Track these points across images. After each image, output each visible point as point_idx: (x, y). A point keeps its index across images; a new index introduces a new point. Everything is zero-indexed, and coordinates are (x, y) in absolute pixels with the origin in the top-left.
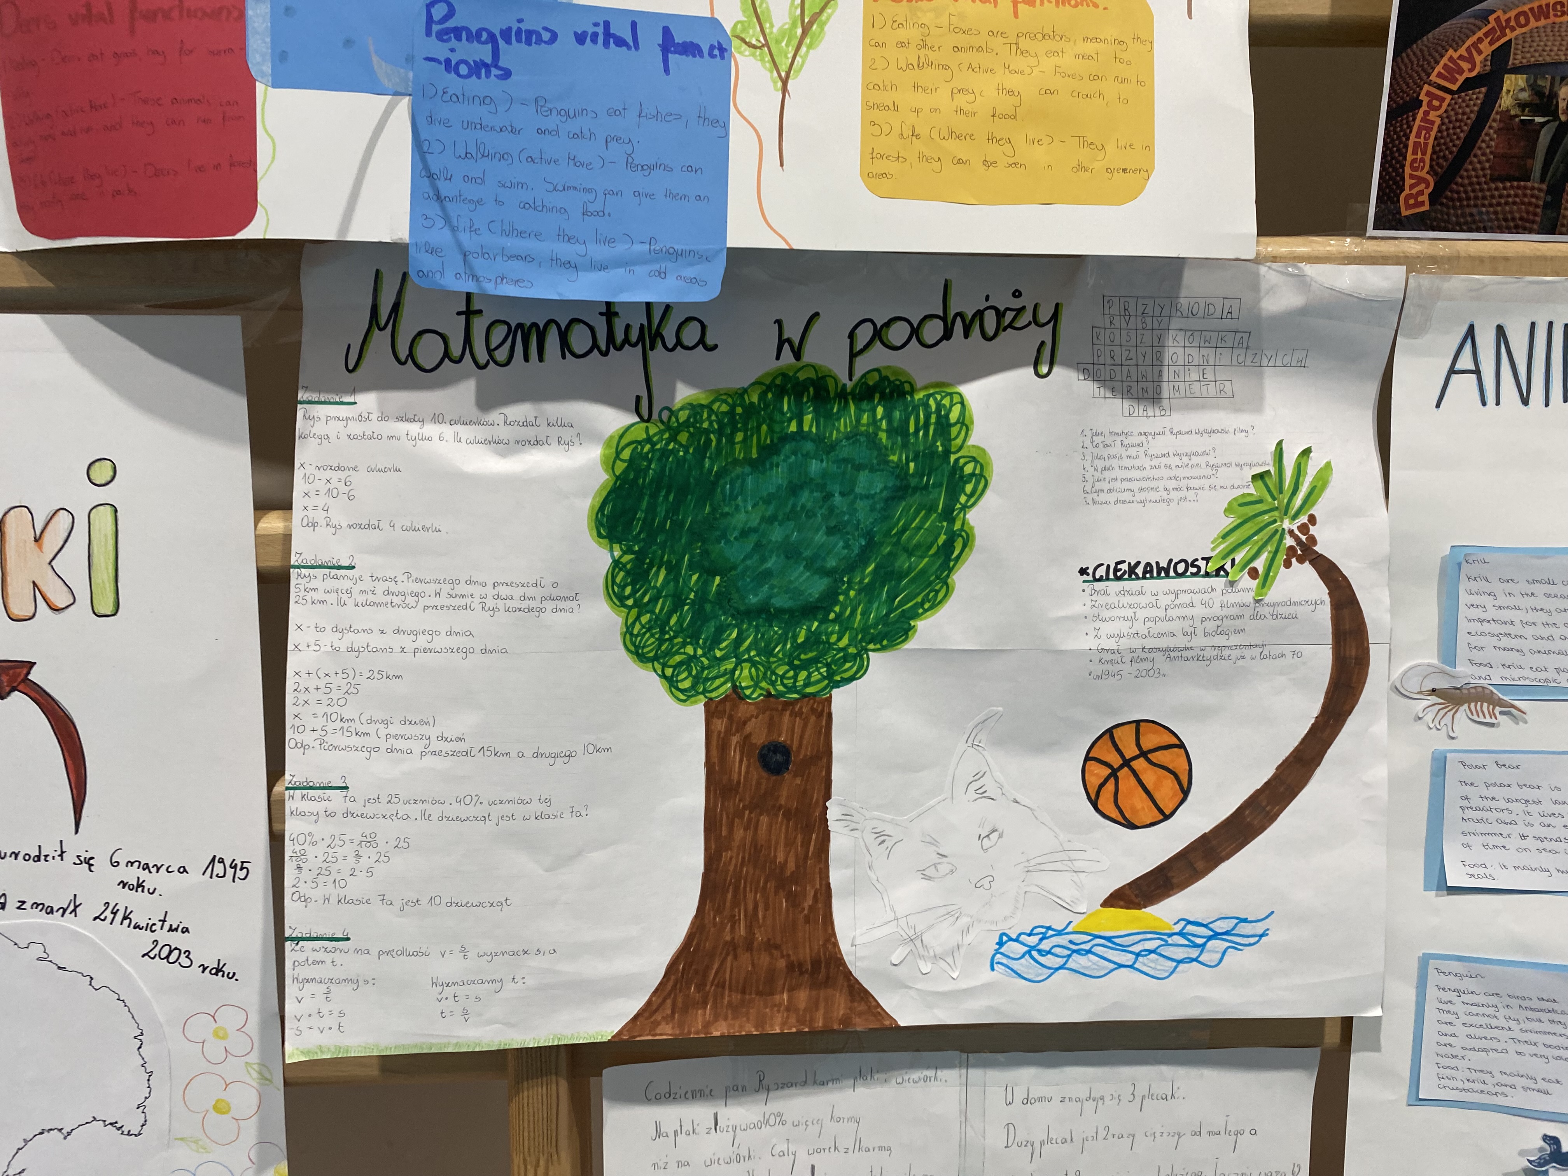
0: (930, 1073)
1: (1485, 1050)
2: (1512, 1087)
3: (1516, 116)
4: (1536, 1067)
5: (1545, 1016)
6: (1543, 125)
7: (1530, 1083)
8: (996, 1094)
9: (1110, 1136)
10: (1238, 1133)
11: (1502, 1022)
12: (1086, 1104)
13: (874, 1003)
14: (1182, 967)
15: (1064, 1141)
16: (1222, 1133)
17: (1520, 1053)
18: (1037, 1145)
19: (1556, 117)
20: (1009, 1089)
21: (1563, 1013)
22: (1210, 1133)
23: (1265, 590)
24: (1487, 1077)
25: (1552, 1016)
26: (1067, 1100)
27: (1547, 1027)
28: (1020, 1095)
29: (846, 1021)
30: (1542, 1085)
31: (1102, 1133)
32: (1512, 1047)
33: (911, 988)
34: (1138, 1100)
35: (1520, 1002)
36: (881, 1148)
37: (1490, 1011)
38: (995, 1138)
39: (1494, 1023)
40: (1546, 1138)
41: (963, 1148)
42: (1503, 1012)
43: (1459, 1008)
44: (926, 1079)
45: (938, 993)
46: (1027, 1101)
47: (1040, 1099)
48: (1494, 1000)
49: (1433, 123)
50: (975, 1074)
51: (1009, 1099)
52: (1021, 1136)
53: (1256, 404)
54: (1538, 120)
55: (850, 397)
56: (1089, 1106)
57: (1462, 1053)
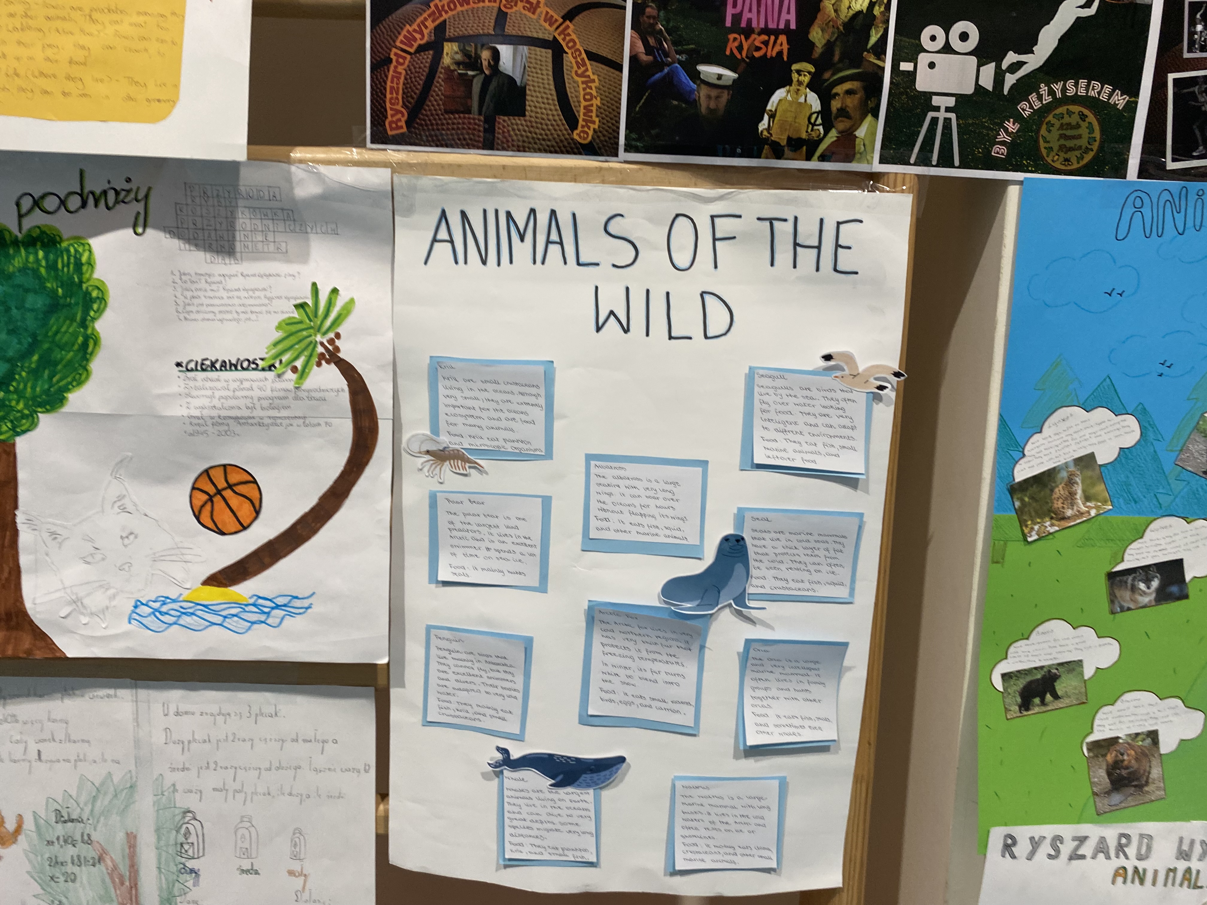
0: (111, 692)
1: (467, 690)
2: (484, 715)
3: (455, 70)
4: (498, 702)
5: (501, 668)
6: (474, 76)
7: (493, 713)
8: (157, 709)
9: (236, 740)
10: (324, 742)
11: (476, 672)
12: (218, 717)
13: (50, 641)
14: (256, 626)
15: (205, 741)
16: (313, 740)
17: (487, 693)
18: (186, 743)
19: (482, 72)
20: (166, 706)
21: (511, 666)
22: (305, 741)
23: (301, 381)
24: (468, 708)
25: (505, 668)
26: (204, 714)
27: (502, 675)
28: (172, 709)
29: (29, 652)
30: (501, 714)
31: (231, 738)
32: (483, 689)
33: (75, 633)
34: (253, 717)
35: (485, 658)
36: (83, 741)
37: (469, 664)
38: (159, 738)
39: (471, 672)
40: (498, 749)
41: (137, 743)
42: (477, 665)
43: (451, 662)
44: (109, 696)
45: (92, 637)
46: (177, 714)
47: (186, 713)
48: (470, 657)
49: (400, 73)
50: (143, 693)
51: (166, 712)
52: (175, 737)
53: (304, 258)
54: (470, 73)
55: (20, 245)
56: (220, 719)
57: (452, 691)
